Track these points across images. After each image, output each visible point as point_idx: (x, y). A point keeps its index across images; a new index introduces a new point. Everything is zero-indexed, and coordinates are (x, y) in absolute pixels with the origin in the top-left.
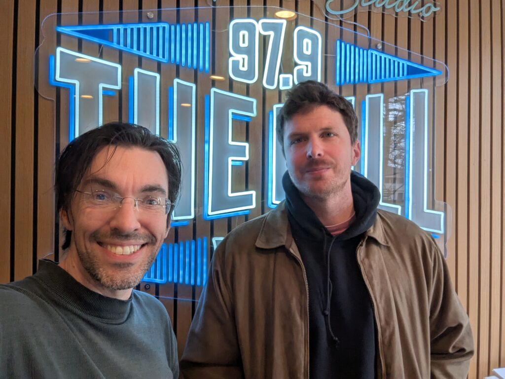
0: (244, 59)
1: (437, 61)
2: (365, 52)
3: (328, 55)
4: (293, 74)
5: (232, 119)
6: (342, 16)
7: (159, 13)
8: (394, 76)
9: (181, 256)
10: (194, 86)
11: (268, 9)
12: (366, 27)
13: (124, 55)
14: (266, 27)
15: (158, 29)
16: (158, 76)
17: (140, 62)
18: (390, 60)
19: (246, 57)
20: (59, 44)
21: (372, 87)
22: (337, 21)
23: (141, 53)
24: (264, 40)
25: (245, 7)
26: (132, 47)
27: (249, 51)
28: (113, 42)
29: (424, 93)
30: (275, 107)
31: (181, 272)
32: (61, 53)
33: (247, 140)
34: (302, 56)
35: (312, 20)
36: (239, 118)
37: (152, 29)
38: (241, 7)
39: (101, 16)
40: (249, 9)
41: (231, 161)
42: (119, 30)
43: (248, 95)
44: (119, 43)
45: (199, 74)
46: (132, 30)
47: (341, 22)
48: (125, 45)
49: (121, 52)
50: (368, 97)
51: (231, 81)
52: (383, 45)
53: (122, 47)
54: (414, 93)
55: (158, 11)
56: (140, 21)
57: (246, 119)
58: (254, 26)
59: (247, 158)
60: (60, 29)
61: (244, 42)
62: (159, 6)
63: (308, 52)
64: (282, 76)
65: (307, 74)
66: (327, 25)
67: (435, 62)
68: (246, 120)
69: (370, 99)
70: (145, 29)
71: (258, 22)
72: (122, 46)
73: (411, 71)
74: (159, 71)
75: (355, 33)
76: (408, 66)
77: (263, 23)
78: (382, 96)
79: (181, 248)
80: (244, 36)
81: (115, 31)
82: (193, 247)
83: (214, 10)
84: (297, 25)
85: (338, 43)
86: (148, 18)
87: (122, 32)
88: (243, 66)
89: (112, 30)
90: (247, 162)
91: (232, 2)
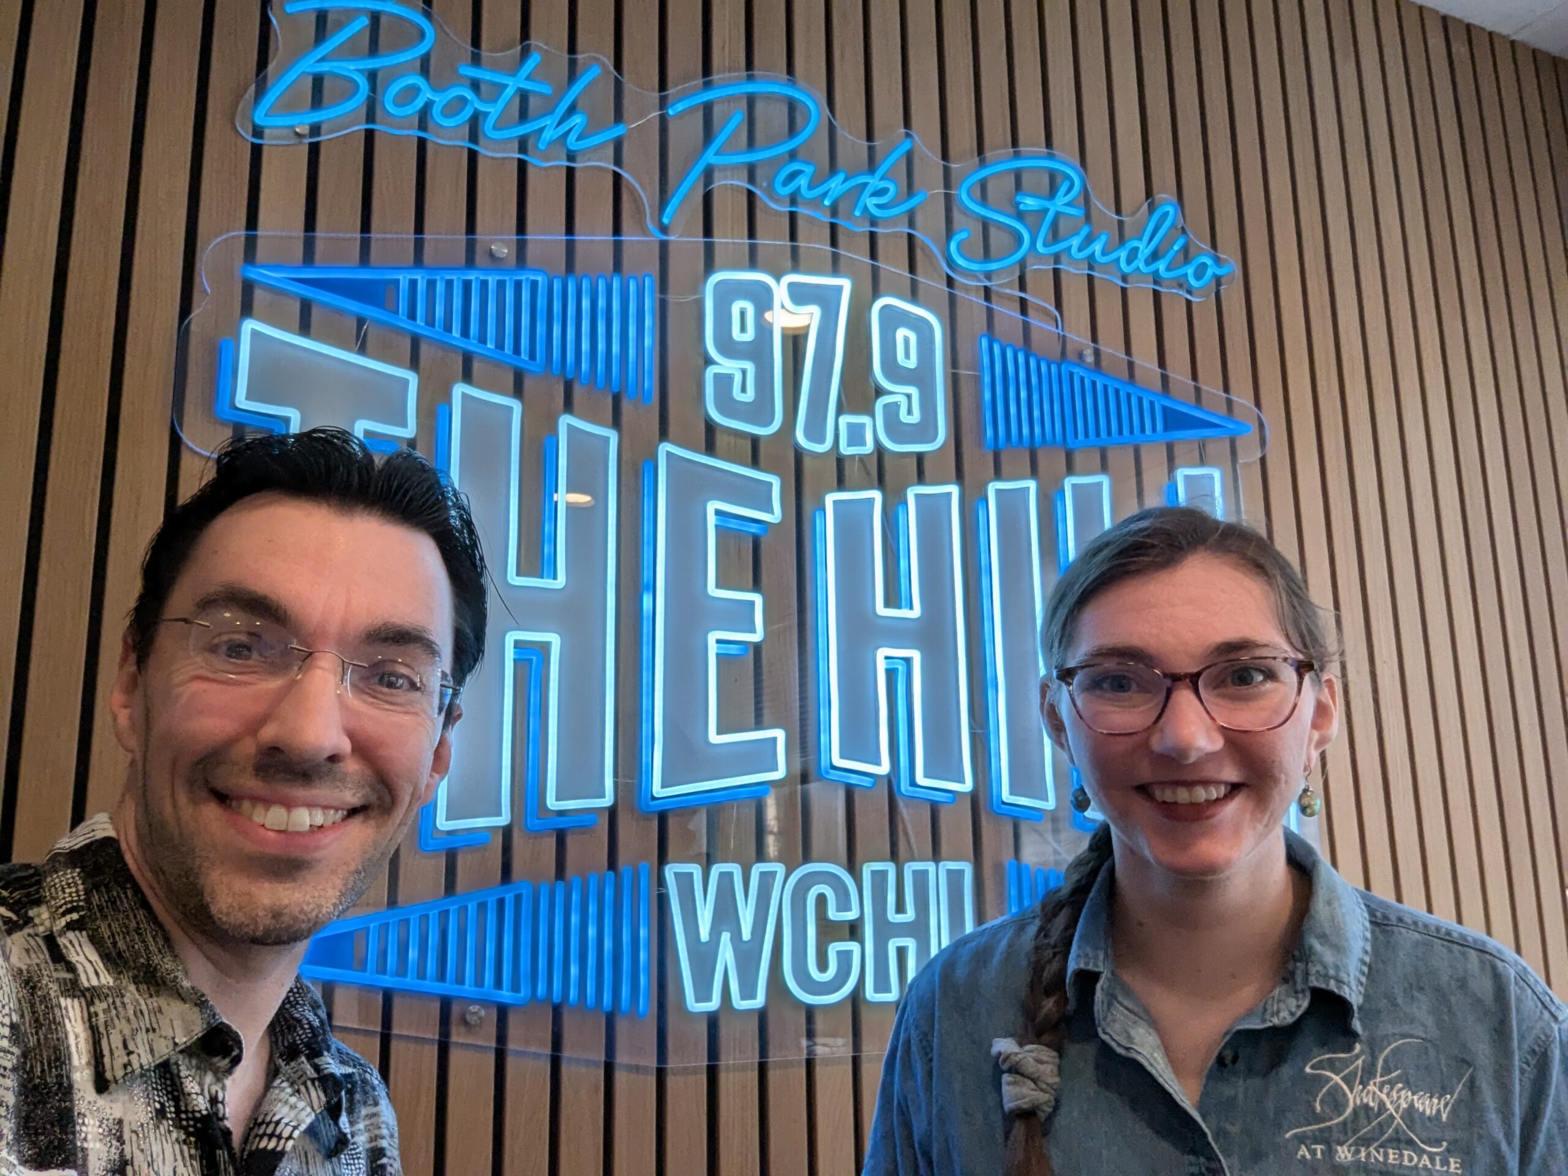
0: (744, 372)
1: (1234, 398)
2: (1054, 368)
3: (962, 372)
4: (872, 415)
5: (716, 526)
6: (988, 276)
7: (521, 246)
8: (1132, 432)
9: (575, 919)
10: (613, 436)
11: (801, 251)
12: (1050, 305)
13: (424, 348)
14: (799, 292)
15: (518, 285)
16: (516, 406)
17: (468, 367)
18: (1117, 391)
19: (750, 366)
20: (247, 309)
21: (1078, 459)
22: (977, 288)
23: (472, 345)
25: (743, 243)
26: (448, 329)
27: (758, 351)
28: (397, 313)
29: (1211, 478)
30: (830, 499)
31: (574, 970)
32: (255, 334)
33: (756, 585)
34: (894, 371)
35: (914, 284)
36: (733, 524)
37: (501, 285)
38: (734, 243)
39: (365, 245)
40: (753, 249)
41: (714, 642)
42: (413, 283)
43: (755, 463)
44: (412, 316)
45: (626, 406)
46: (449, 284)
47: (987, 293)
48: (430, 322)
49: (416, 341)
50: (1069, 482)
51: (711, 428)
52: (1097, 353)
53: (419, 325)
54: (1187, 477)
55: (518, 240)
56: (470, 262)
57: (754, 529)
58: (768, 290)
59: (757, 637)
60: (253, 273)
61: (743, 329)
62: (521, 227)
63: (908, 362)
64: (845, 420)
65: (911, 418)
66: (952, 300)
67: (1229, 403)
68: (753, 531)
69: (1074, 486)
70: (484, 284)
71: (778, 279)
72: (422, 324)
73: (1174, 420)
74: (518, 391)
75: (1023, 320)
76: (1165, 409)
77: (792, 286)
78: (1105, 480)
79: (575, 897)
80: (743, 314)
81: (404, 285)
82: (609, 893)
83: (664, 246)
84: (876, 294)
85: (984, 342)
86: (491, 255)
87: (421, 287)
88: (744, 389)
89: (397, 281)
90: (757, 648)
91: (708, 231)
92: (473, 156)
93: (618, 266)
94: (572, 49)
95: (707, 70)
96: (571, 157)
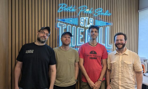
2: (100, 21)
5: (81, 31)
8: (104, 25)
10: (76, 27)
11: (86, 16)
12: (100, 17)
14: (85, 18)
15: (71, 19)
16: (71, 26)
17: (69, 24)
18: (103, 22)
22: (96, 17)
23: (69, 23)
24: (85, 20)
27: (83, 22)
29: (109, 27)
30: (87, 30)
32: (59, 23)
33: (83, 34)
34: (91, 22)
35: (92, 17)
39: (63, 18)
40: (83, 16)
41: (81, 37)
43: (83, 28)
45: (76, 25)
46: (67, 19)
49: (66, 23)
50: (100, 28)
51: (80, 26)
52: (102, 20)
53: (66, 22)
54: (107, 27)
55: (71, 17)
56: (69, 18)
59: (83, 37)
60: (58, 20)
61: (82, 20)
63: (91, 21)
64: (88, 25)
65: (91, 25)
66: (94, 18)
67: (110, 23)
68: (83, 32)
75: (98, 18)
76: (106, 23)
78: (102, 28)
83: (78, 16)
84: (90, 18)
85: (96, 20)
88: (82, 24)
89: (65, 20)
91: (81, 15)
92: (68, 12)
93: (76, 18)
94: (74, 5)
95: (81, 6)
96: (73, 11)
